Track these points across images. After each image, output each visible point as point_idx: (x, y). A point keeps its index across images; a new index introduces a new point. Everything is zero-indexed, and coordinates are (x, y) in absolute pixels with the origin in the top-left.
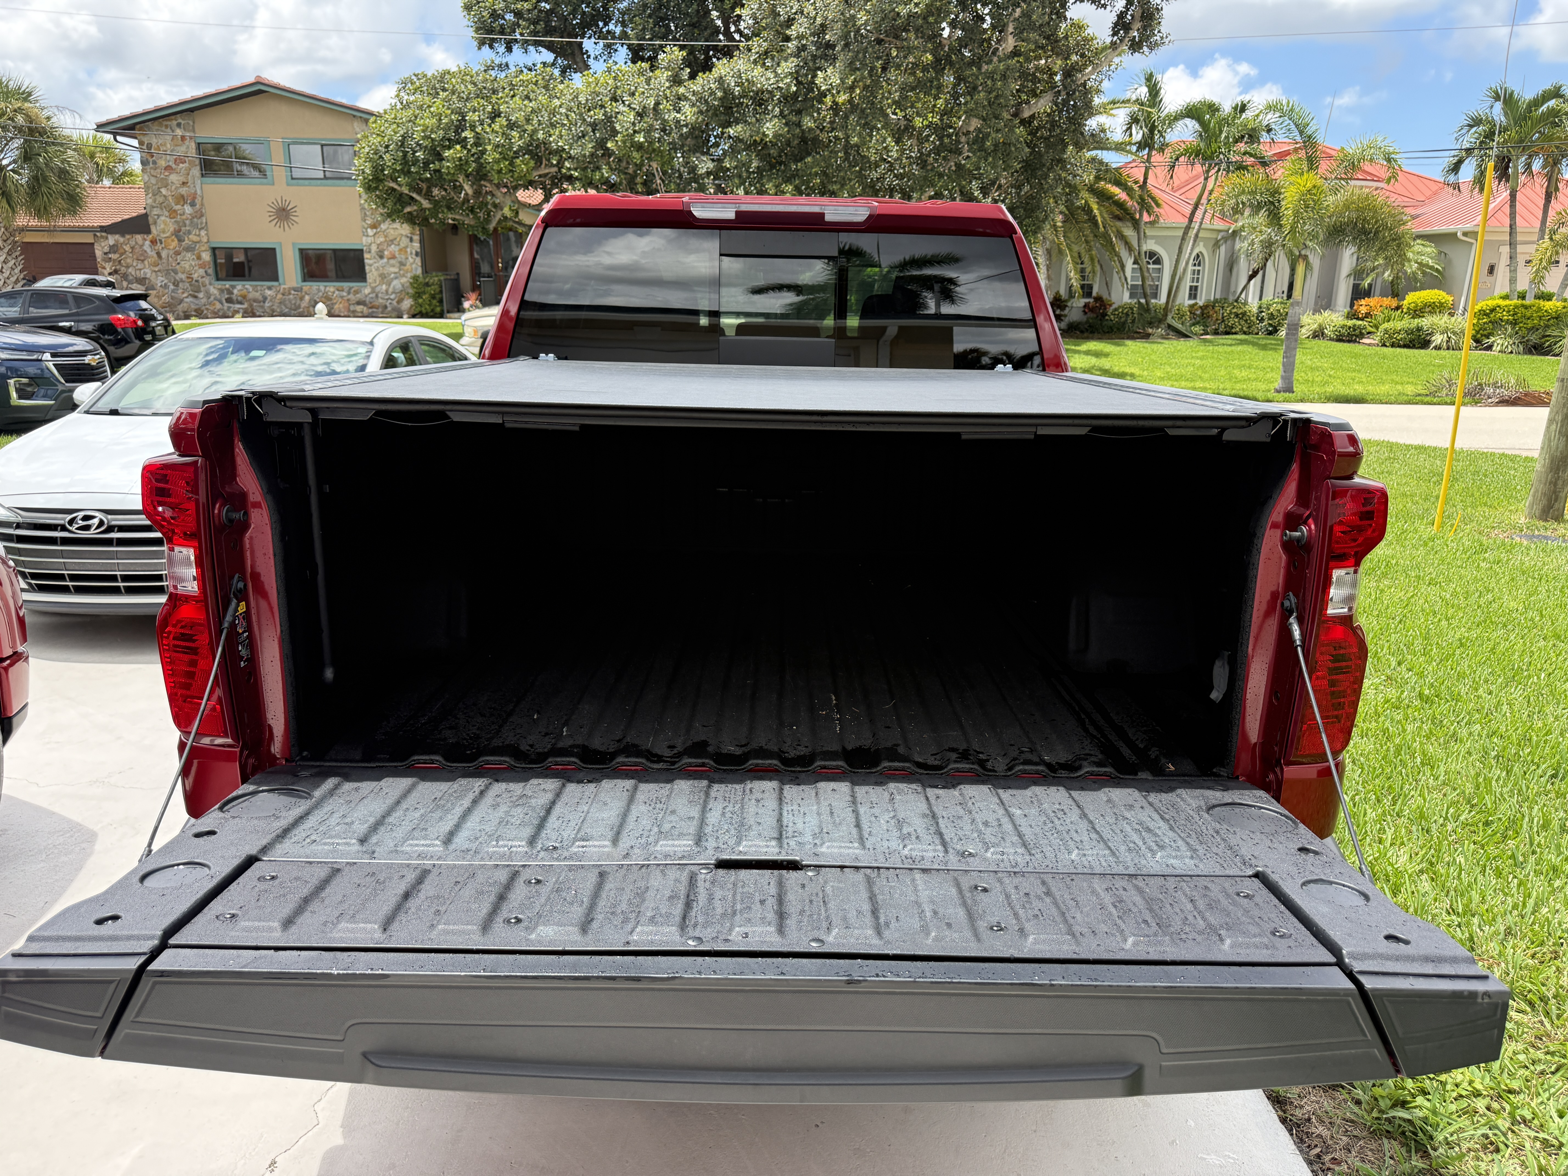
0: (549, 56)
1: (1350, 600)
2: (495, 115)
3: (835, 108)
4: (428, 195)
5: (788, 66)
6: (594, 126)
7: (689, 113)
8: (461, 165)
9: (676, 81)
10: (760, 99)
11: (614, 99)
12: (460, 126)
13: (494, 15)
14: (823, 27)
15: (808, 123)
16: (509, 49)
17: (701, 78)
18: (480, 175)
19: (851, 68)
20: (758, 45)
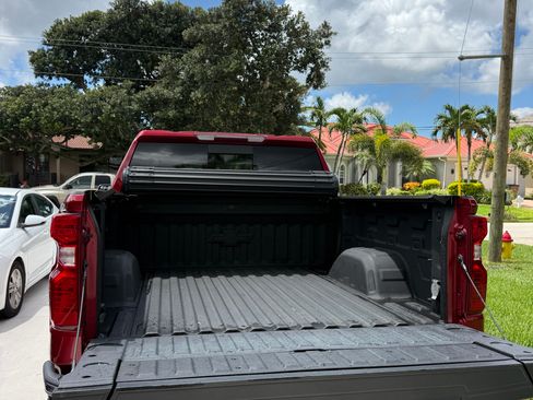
0: (69, 82)
1: (480, 255)
2: (46, 105)
3: (198, 106)
4: (10, 138)
5: (178, 90)
6: (92, 110)
7: (135, 107)
8: (28, 125)
9: (129, 93)
10: (166, 102)
11: (101, 99)
12: (30, 108)
13: (45, 64)
14: (193, 75)
15: (187, 112)
16: (50, 78)
17: (140, 93)
18: (37, 129)
19: (205, 91)
20: (164, 81)
